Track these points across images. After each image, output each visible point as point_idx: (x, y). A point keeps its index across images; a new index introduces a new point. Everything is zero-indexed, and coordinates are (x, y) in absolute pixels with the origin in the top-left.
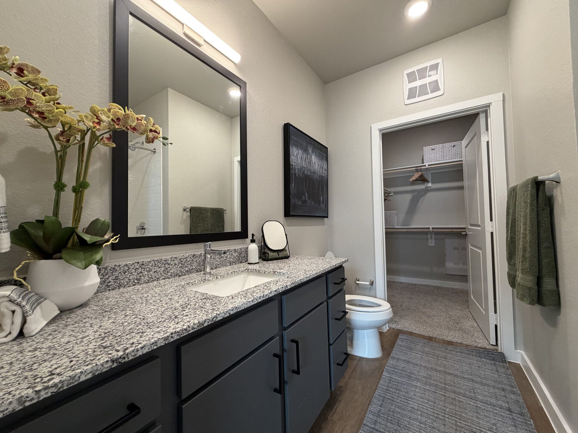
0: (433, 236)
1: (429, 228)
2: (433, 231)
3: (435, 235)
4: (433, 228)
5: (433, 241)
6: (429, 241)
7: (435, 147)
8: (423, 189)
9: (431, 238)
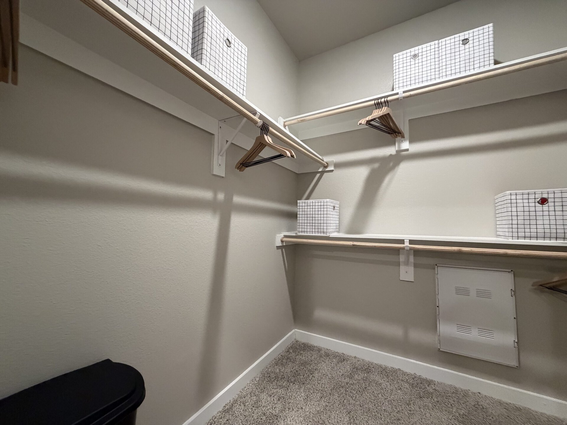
0: (412, 259)
1: (402, 241)
2: (411, 249)
3: (414, 256)
4: (411, 242)
5: (411, 269)
6: (403, 269)
7: (420, 51)
8: (391, 155)
9: (407, 263)
